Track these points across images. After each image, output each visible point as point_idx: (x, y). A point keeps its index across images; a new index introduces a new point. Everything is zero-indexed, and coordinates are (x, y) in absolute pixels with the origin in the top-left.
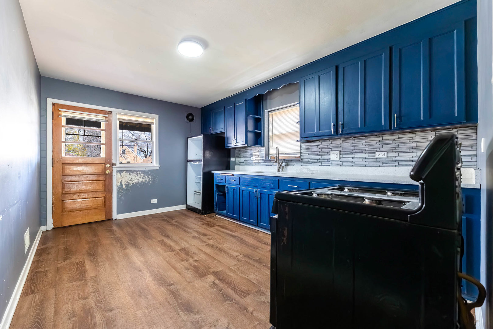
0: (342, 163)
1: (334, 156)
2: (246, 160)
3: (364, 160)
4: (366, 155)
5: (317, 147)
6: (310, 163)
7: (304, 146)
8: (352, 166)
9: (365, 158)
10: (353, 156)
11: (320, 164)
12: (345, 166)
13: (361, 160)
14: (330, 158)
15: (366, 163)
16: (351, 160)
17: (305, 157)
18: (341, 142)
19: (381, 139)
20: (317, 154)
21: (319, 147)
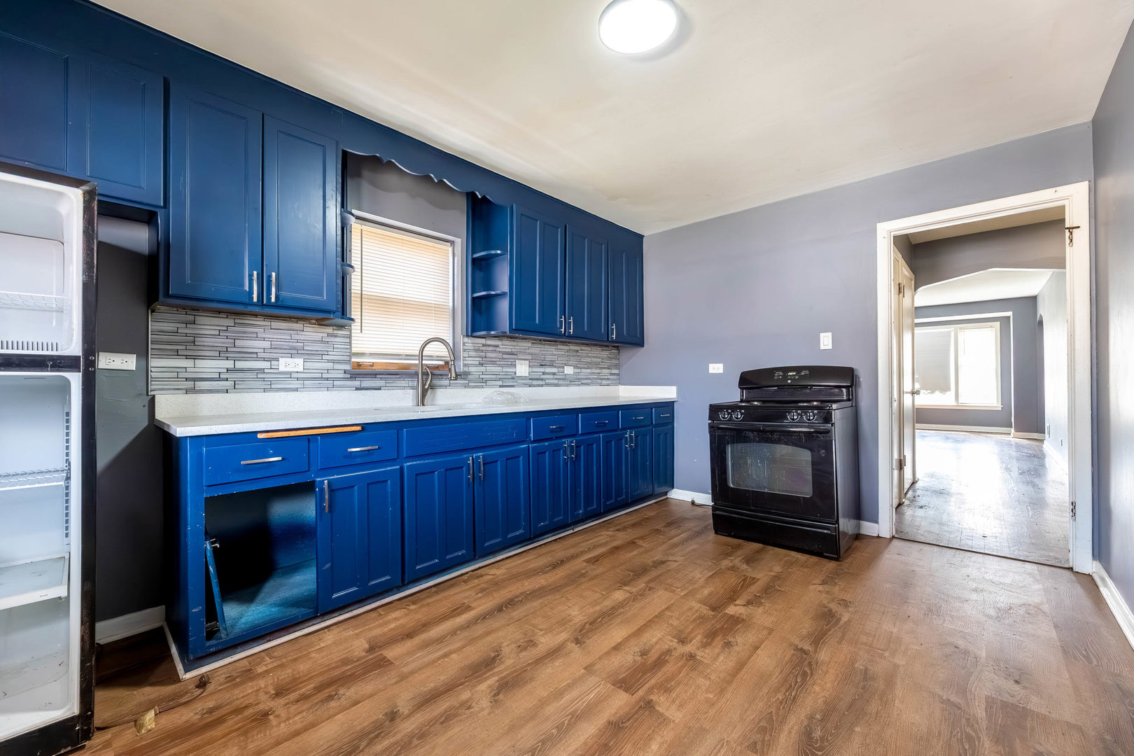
0: (531, 381)
1: (522, 369)
2: (242, 370)
3: (556, 377)
4: (554, 370)
5: (494, 348)
6: (483, 382)
7: (471, 345)
8: (542, 386)
9: (554, 374)
10: (542, 370)
11: (500, 383)
12: (534, 386)
13: (552, 376)
14: (515, 373)
15: (556, 382)
16: (542, 377)
17: (472, 369)
18: (530, 345)
19: (568, 348)
20: (493, 363)
21: (498, 349)
